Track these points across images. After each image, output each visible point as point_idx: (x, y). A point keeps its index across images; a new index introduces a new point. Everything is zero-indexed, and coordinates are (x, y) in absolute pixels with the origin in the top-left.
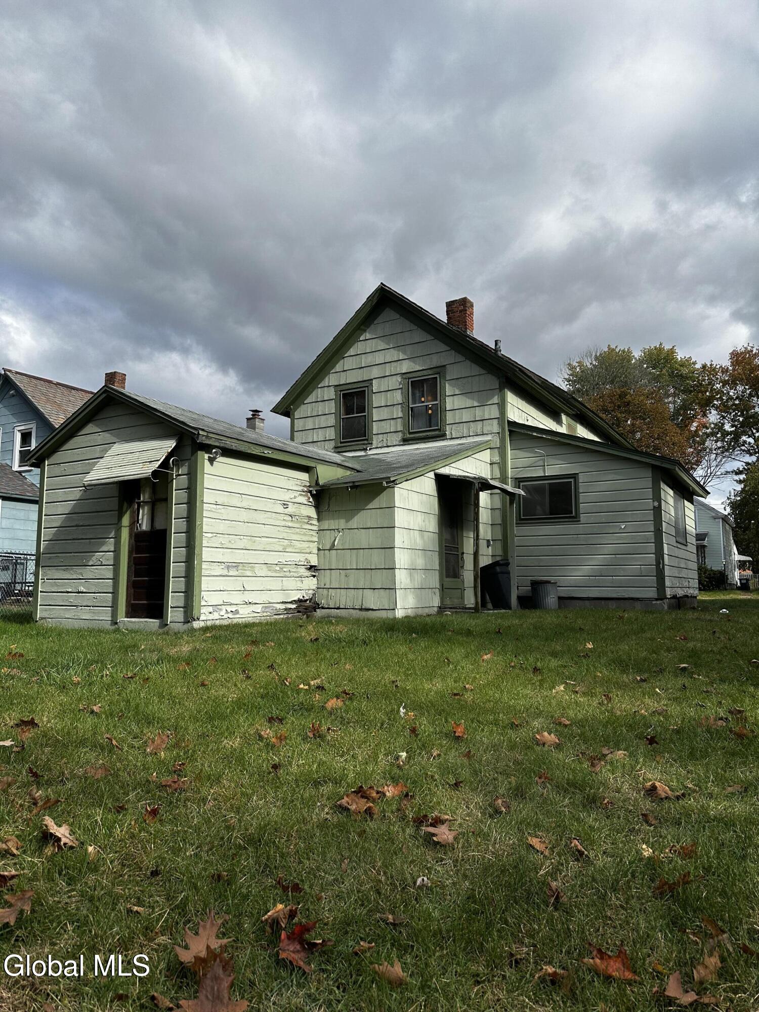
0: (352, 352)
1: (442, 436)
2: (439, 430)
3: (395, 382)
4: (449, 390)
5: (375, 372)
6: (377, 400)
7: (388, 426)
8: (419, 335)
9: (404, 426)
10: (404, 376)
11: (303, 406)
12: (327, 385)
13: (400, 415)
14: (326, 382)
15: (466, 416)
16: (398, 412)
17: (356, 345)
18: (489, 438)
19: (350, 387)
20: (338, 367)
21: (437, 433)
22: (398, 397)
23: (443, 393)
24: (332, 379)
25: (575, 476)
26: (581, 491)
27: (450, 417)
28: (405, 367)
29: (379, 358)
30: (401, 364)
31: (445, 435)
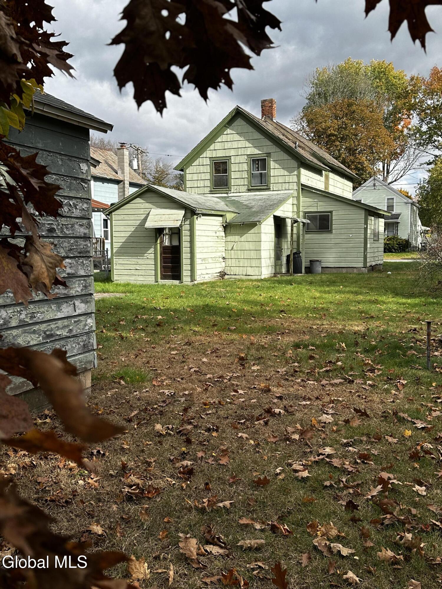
0: (219, 140)
1: (268, 189)
2: (267, 186)
3: (244, 159)
4: (272, 166)
5: (232, 153)
6: (233, 168)
7: (240, 182)
8: (257, 135)
9: (248, 182)
10: (249, 156)
11: (191, 167)
12: (205, 156)
13: (246, 176)
14: (204, 155)
15: (281, 180)
16: (245, 175)
17: (222, 136)
18: (292, 192)
19: (218, 159)
20: (212, 147)
21: (266, 187)
22: (245, 167)
23: (269, 167)
24: (208, 154)
25: (331, 212)
26: (333, 219)
27: (272, 180)
28: (249, 151)
29: (235, 145)
30: (247, 149)
31: (269, 189)
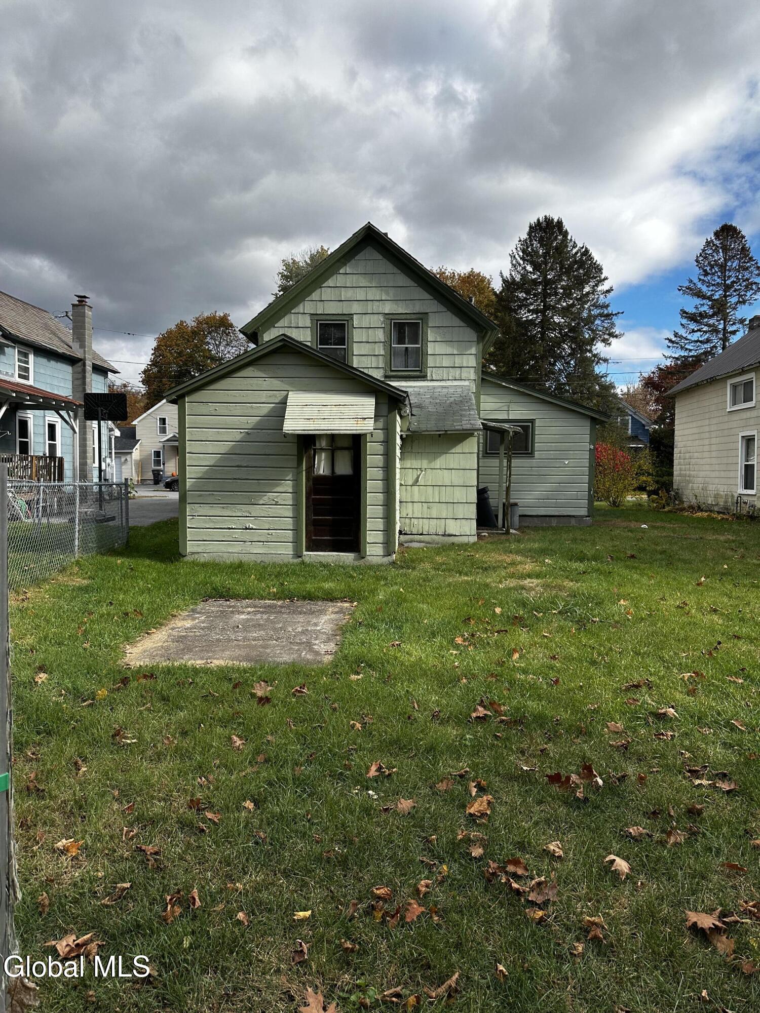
0: (330, 283)
1: (423, 377)
2: (421, 371)
3: (377, 321)
4: (431, 336)
5: (355, 308)
6: (357, 335)
7: (369, 362)
8: (402, 280)
9: (386, 363)
10: (387, 317)
11: (272, 329)
12: (302, 312)
13: (382, 352)
14: (300, 309)
15: (446, 362)
16: (380, 350)
17: (335, 276)
18: (466, 383)
19: (328, 318)
20: (315, 296)
21: (418, 373)
22: (380, 335)
23: (424, 338)
24: (308, 307)
25: (532, 421)
26: (536, 433)
27: (431, 361)
28: (388, 308)
29: (360, 294)
30: (384, 304)
31: (425, 376)
